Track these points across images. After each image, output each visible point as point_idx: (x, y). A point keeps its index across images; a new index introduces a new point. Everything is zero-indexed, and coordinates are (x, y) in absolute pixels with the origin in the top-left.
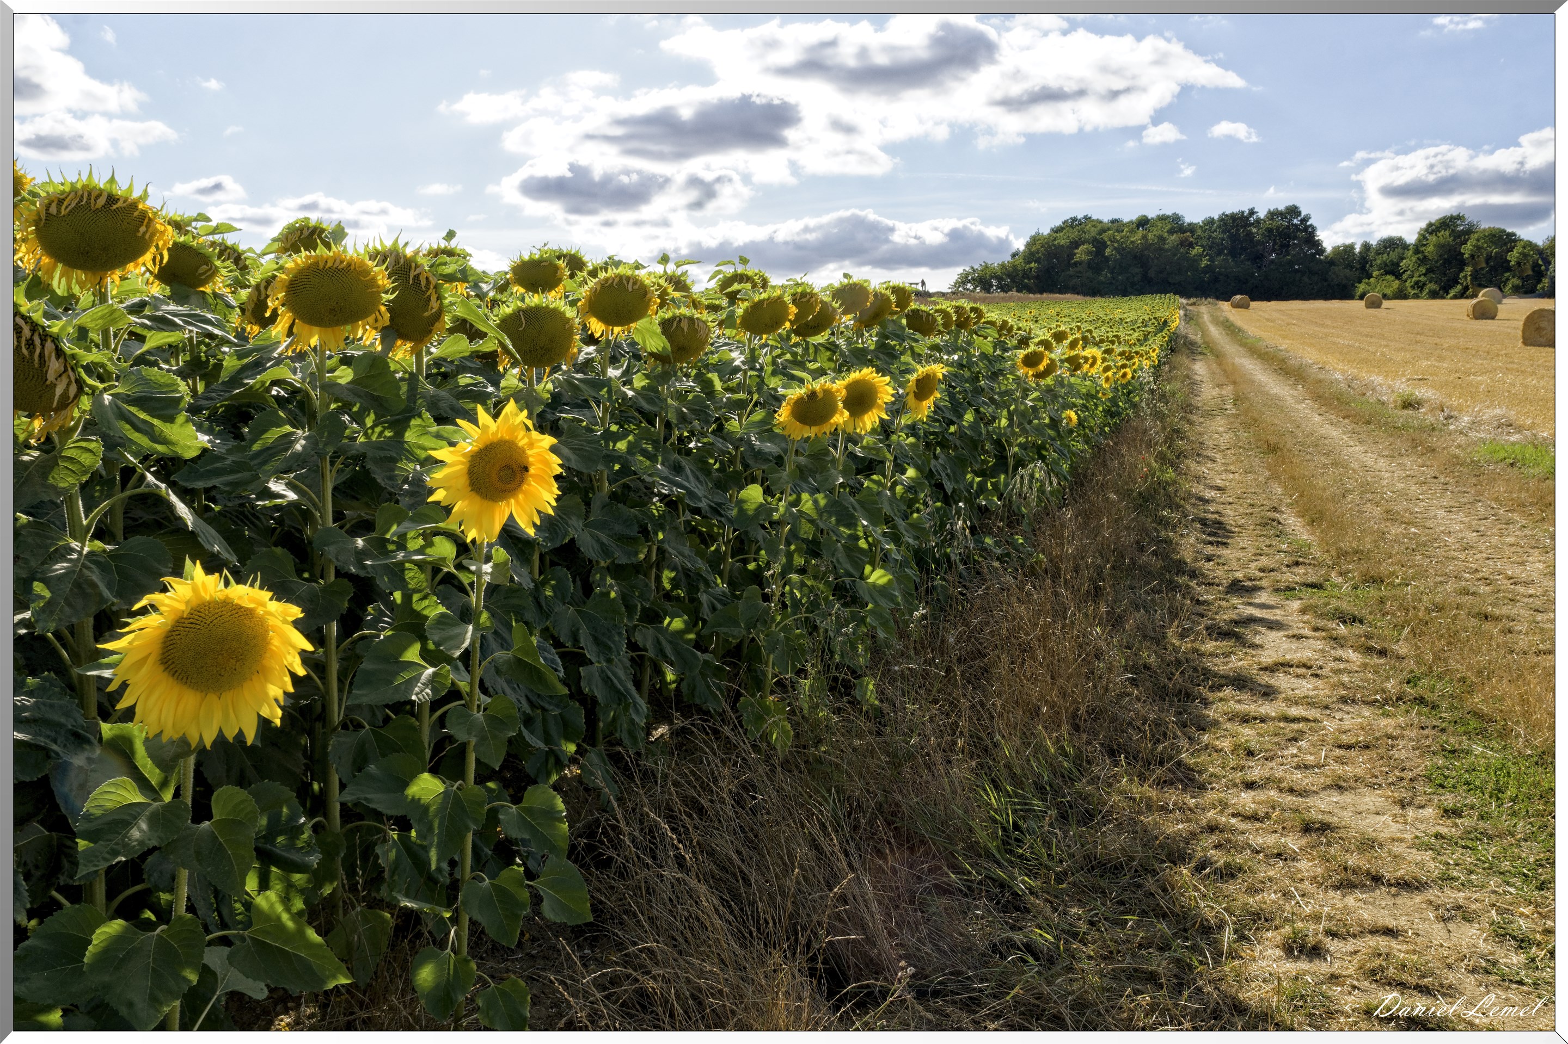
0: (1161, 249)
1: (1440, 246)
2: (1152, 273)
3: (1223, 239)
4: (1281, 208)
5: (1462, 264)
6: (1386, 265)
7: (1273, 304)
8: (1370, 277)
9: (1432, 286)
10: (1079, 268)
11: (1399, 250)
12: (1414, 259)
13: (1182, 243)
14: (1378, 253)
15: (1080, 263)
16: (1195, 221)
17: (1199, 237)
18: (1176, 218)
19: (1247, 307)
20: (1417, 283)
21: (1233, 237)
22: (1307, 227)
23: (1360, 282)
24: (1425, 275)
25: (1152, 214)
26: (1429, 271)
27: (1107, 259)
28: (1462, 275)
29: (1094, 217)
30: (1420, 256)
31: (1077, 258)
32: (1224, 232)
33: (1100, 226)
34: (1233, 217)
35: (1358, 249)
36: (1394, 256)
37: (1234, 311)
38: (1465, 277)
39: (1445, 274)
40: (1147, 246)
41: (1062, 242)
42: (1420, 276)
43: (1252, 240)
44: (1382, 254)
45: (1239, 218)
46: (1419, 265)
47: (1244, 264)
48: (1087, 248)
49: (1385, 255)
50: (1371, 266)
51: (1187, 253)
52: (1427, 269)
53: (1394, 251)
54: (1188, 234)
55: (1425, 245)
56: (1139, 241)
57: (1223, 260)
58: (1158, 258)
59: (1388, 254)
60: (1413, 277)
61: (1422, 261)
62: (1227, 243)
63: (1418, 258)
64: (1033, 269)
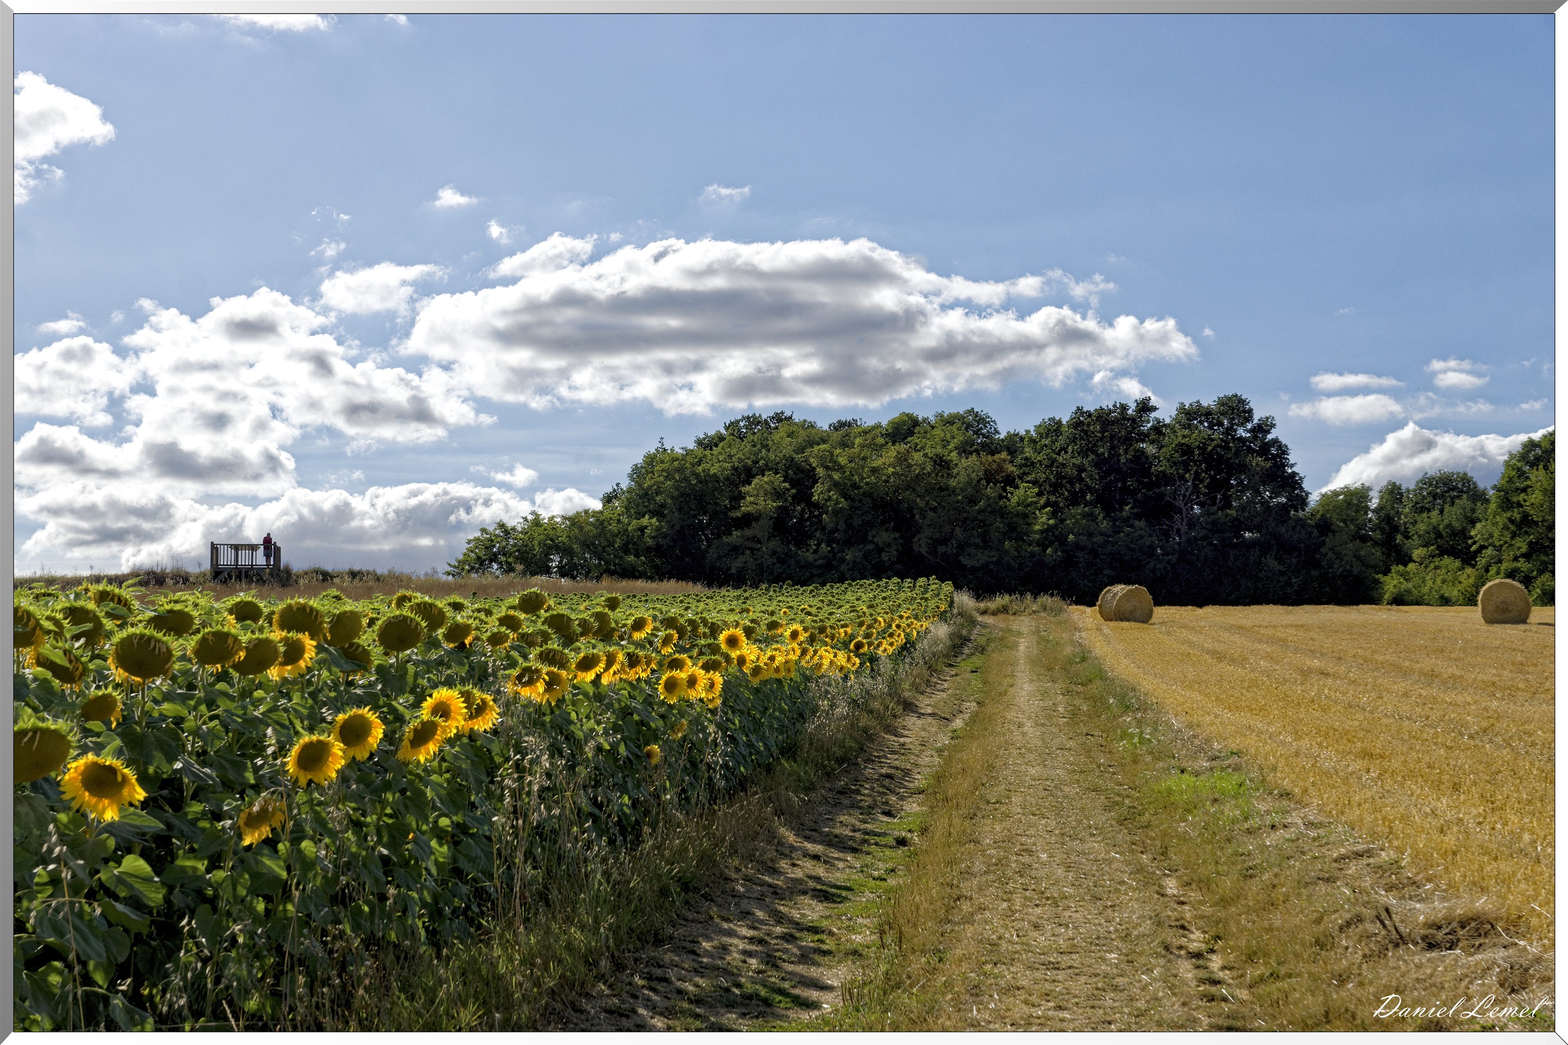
0: (941, 489)
2: (921, 544)
3: (1081, 469)
4: (1209, 400)
6: (1439, 535)
7: (1211, 612)
8: (1405, 559)
10: (755, 530)
11: (1464, 502)
12: (1502, 519)
13: (989, 476)
14: (1420, 509)
15: (747, 520)
17: (1029, 464)
19: (1146, 618)
21: (1106, 465)
22: (1265, 449)
23: (1387, 572)
24: (1527, 556)
27: (816, 509)
29: (799, 417)
31: (746, 507)
32: (1083, 453)
33: (802, 434)
34: (1102, 417)
35: (1375, 499)
36: (1453, 515)
37: (1109, 628)
40: (909, 481)
41: (717, 471)
42: (1516, 559)
43: (1146, 472)
44: (1429, 511)
45: (1116, 422)
46: (1514, 535)
47: (1132, 526)
48: (772, 482)
49: (1435, 514)
50: (1407, 538)
51: (1001, 497)
52: (1530, 544)
53: (1453, 504)
54: (1004, 455)
55: (1524, 490)
56: (891, 470)
57: (1084, 516)
58: (934, 509)
59: (1442, 511)
60: (1500, 561)
61: (1519, 527)
62: (1091, 477)
63: (1512, 521)
64: (648, 531)
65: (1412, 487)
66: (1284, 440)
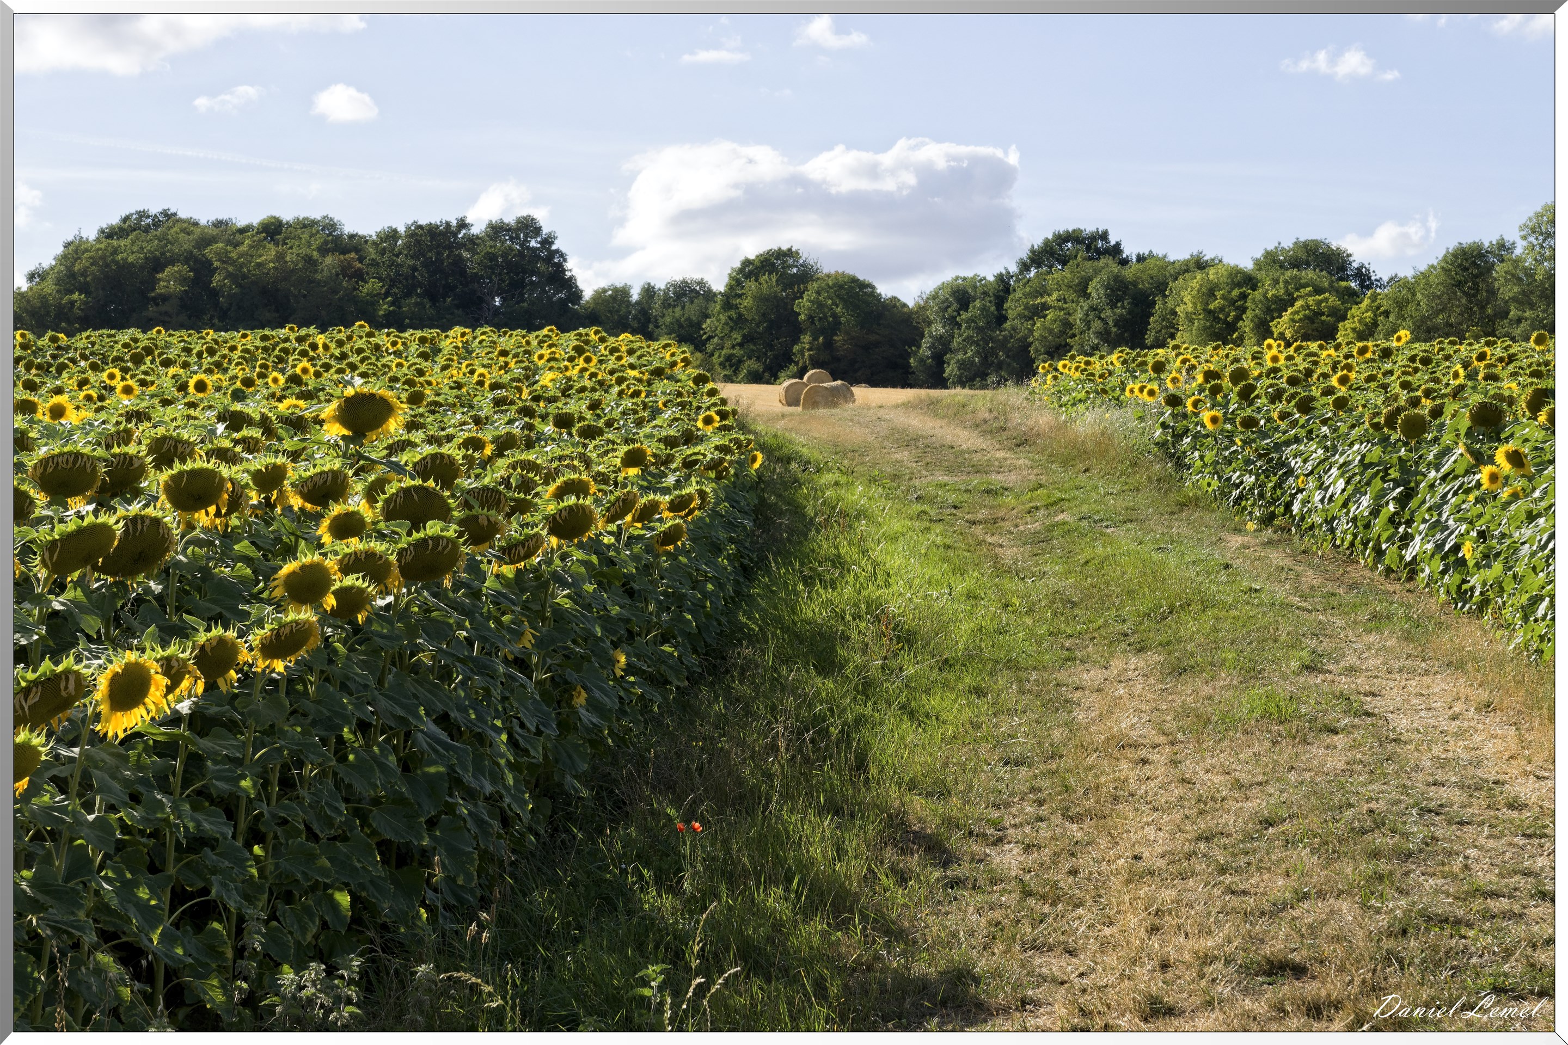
0: (311, 281)
1: (761, 299)
3: (414, 269)
4: (509, 219)
5: (796, 331)
6: (681, 326)
9: (751, 365)
11: (700, 302)
12: (723, 318)
13: (346, 271)
14: (667, 303)
15: (165, 298)
16: (362, 232)
17: (374, 263)
18: (330, 225)
20: (729, 358)
21: (432, 266)
22: (550, 257)
24: (741, 345)
25: (287, 216)
26: (748, 339)
27: (215, 293)
28: (796, 348)
29: (182, 215)
30: (733, 313)
31: (161, 288)
32: (416, 257)
33: (195, 232)
35: (635, 295)
36: (692, 310)
38: (802, 352)
39: (771, 347)
40: (286, 274)
41: (131, 259)
42: (733, 347)
43: (463, 272)
44: (675, 306)
45: (441, 233)
46: (732, 329)
47: (452, 314)
48: (180, 271)
49: (678, 309)
50: (657, 327)
51: (355, 289)
52: (744, 336)
53: (692, 302)
54: (353, 255)
55: (740, 296)
56: (272, 265)
57: (416, 304)
58: (305, 296)
59: (683, 308)
60: (722, 348)
61: (736, 323)
62: (422, 276)
63: (730, 318)
64: (77, 304)
65: (663, 287)
66: (564, 250)
